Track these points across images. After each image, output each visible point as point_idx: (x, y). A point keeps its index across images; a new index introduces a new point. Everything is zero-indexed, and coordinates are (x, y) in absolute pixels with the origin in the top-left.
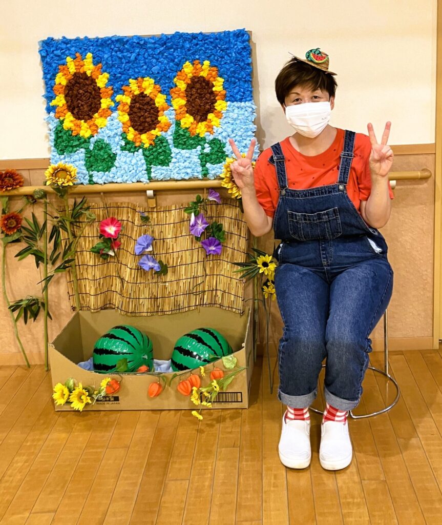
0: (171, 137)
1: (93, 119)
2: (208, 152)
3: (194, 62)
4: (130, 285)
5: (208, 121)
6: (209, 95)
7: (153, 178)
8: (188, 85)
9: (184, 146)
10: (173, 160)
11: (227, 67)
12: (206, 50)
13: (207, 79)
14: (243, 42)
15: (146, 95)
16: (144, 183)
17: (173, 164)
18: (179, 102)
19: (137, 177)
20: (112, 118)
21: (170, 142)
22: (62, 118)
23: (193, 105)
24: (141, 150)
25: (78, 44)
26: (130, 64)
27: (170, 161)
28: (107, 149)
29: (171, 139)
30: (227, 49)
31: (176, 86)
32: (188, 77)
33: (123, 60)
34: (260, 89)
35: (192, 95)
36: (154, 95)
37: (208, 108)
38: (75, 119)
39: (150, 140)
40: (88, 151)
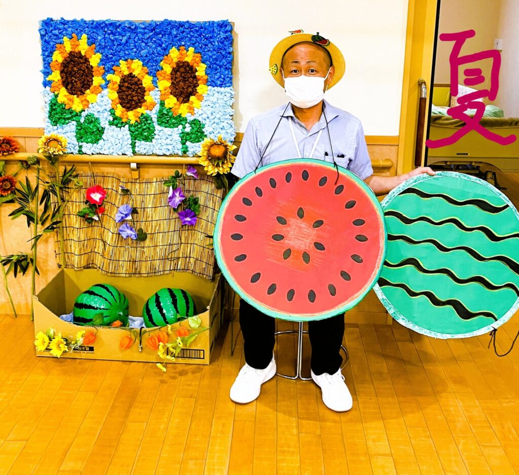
0: (156, 116)
1: (85, 95)
2: (189, 131)
3: (180, 48)
4: (111, 248)
5: (190, 103)
6: (192, 79)
7: (137, 152)
8: (173, 69)
9: (167, 125)
10: (156, 137)
11: (210, 54)
12: (192, 38)
13: (191, 65)
14: (226, 32)
15: (135, 75)
16: (129, 156)
17: (156, 141)
18: (165, 84)
19: (122, 150)
20: (102, 95)
21: (155, 120)
22: (56, 93)
23: (177, 87)
24: (127, 126)
25: (75, 25)
26: (121, 47)
27: (154, 138)
28: (96, 123)
30: (211, 38)
31: (162, 69)
32: (174, 61)
33: (115, 43)
34: (240, 76)
35: (176, 78)
36: (142, 76)
37: (191, 91)
38: (68, 94)
39: (136, 117)
40: (79, 124)
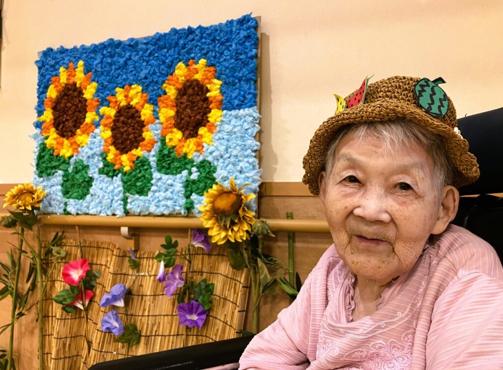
0: (155, 159)
1: (75, 136)
2: (196, 178)
3: (189, 63)
5: (198, 137)
6: (202, 103)
7: (129, 211)
8: (179, 91)
9: (169, 171)
10: (153, 188)
11: (226, 64)
12: (202, 45)
13: (201, 83)
15: (132, 105)
16: (119, 216)
17: (152, 194)
18: (167, 113)
19: (112, 208)
20: (94, 134)
21: (153, 164)
22: (46, 135)
23: (183, 116)
24: (120, 175)
25: (73, 53)
27: (150, 190)
28: (83, 172)
29: (154, 161)
30: (228, 40)
31: (165, 93)
32: (180, 81)
35: (182, 103)
36: (140, 106)
37: (198, 119)
38: (59, 136)
39: (130, 161)
40: (66, 175)
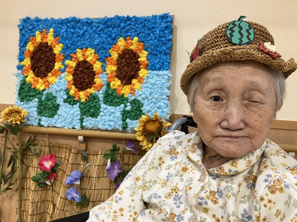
0: (102, 95)
1: (47, 77)
2: (129, 109)
3: (127, 38)
5: (132, 85)
6: (134, 64)
7: (84, 127)
8: (120, 55)
9: (111, 104)
10: (101, 114)
11: (152, 42)
12: (136, 29)
13: (134, 52)
14: (167, 22)
15: (88, 61)
16: (77, 129)
17: (101, 117)
18: (111, 68)
19: (72, 124)
20: (61, 77)
21: (101, 99)
22: (25, 75)
23: (122, 71)
24: (78, 104)
25: (45, 22)
26: (79, 38)
27: (99, 114)
28: (53, 100)
29: (102, 97)
30: (153, 28)
31: (111, 56)
32: (121, 49)
33: (75, 35)
35: (121, 63)
36: (93, 62)
37: (133, 74)
38: (35, 76)
39: (86, 96)
40: (40, 101)
